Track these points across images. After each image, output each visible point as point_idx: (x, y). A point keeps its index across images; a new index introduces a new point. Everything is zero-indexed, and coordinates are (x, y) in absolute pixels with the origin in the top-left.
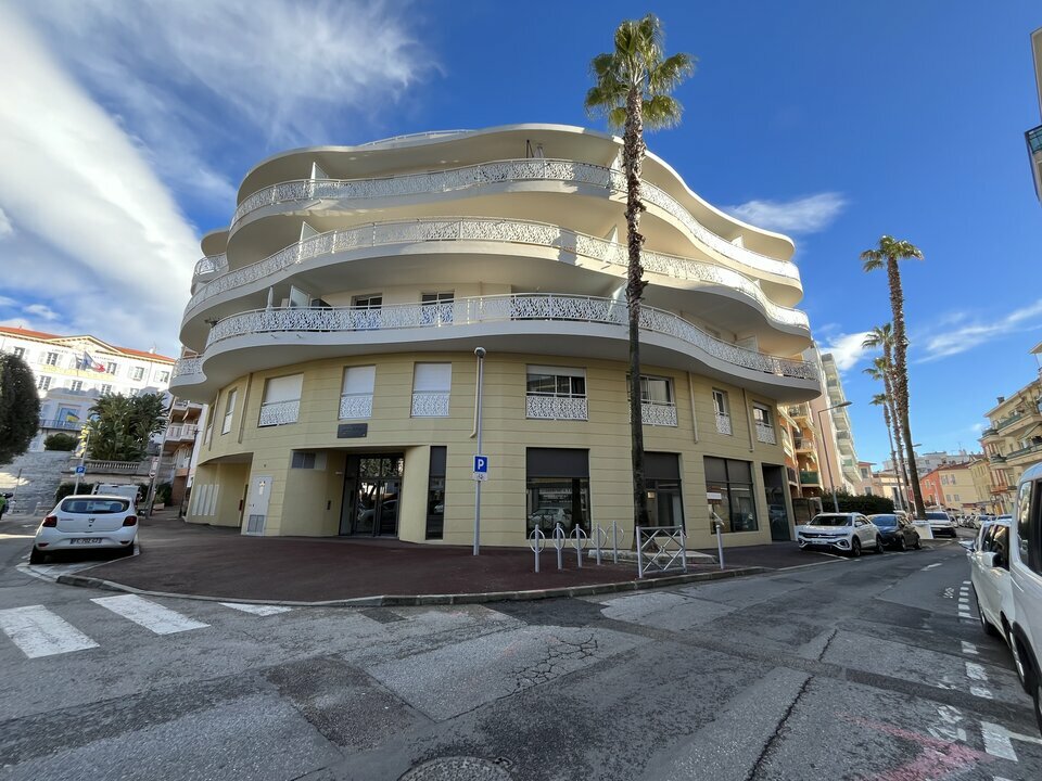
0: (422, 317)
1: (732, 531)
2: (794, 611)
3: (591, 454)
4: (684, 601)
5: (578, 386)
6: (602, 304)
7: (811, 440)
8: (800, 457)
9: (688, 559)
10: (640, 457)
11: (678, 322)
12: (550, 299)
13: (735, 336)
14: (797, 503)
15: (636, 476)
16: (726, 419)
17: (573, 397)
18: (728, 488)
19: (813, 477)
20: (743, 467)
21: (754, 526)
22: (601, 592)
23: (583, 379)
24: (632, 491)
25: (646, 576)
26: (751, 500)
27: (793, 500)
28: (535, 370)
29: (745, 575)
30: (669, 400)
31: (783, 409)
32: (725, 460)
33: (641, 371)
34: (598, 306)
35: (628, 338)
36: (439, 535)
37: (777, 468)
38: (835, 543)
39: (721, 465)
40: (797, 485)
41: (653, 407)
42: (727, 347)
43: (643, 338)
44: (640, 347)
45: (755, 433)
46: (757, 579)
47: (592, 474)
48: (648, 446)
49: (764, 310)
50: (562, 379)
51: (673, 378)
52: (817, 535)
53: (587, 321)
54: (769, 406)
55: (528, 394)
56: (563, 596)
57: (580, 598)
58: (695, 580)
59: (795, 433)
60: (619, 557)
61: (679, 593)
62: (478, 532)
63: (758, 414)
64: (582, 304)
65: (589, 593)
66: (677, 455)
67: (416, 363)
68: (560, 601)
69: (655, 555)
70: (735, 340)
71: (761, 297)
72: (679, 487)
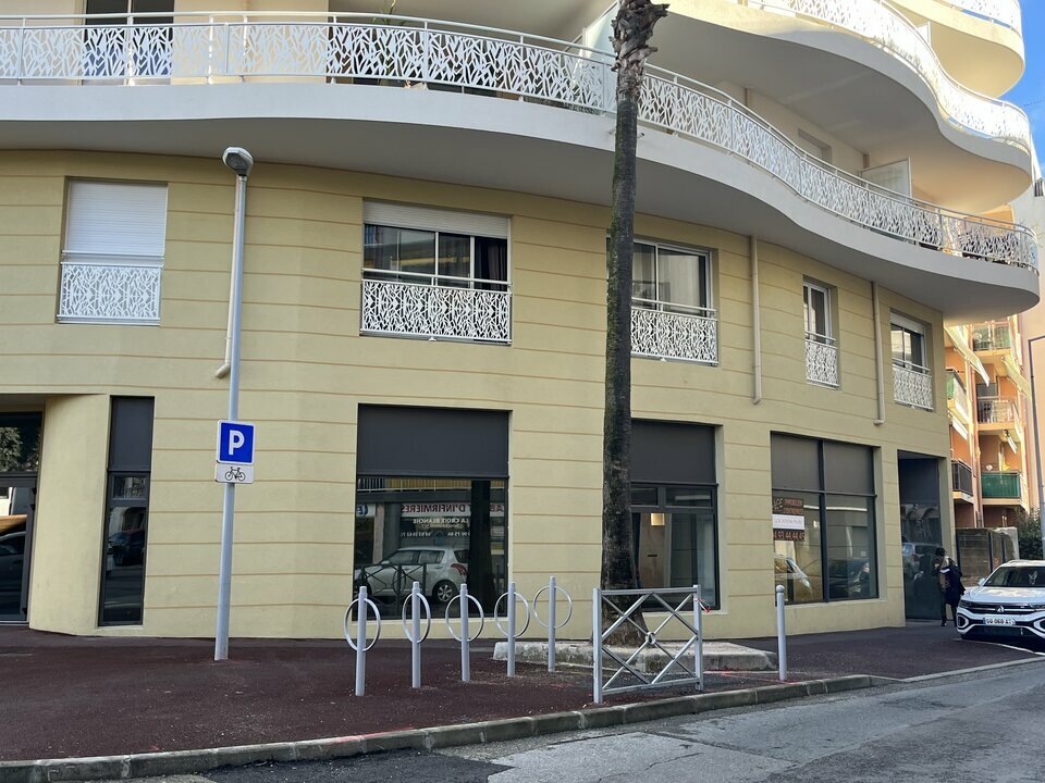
0: (82, 57)
1: (825, 600)
2: (910, 767)
3: (514, 423)
4: (683, 751)
5: (491, 260)
6: (554, 54)
7: (1013, 402)
8: (986, 440)
9: (709, 661)
10: (621, 429)
11: (734, 114)
12: (424, 34)
13: (866, 157)
14: (966, 538)
15: (610, 476)
16: (828, 351)
17: (477, 285)
18: (822, 505)
19: (1010, 484)
20: (857, 461)
21: (870, 589)
22: (498, 736)
23: (504, 243)
24: (599, 510)
25: (609, 699)
26: (870, 530)
27: (959, 533)
28: (384, 216)
29: (831, 692)
30: (703, 302)
31: (959, 332)
32: (820, 442)
33: (636, 231)
34: (544, 60)
35: (610, 145)
36: (135, 616)
37: (933, 462)
38: (1031, 624)
39: (810, 452)
40: (973, 500)
41: (663, 318)
42: (842, 183)
43: (650, 147)
44: (639, 170)
45: (890, 383)
46: (853, 701)
47: (515, 468)
48: (642, 405)
49: (934, 100)
50: (453, 242)
51: (715, 251)
52: (996, 606)
53: (515, 97)
54: (927, 326)
55: (367, 275)
56: (408, 748)
57: (449, 753)
58: (717, 705)
59: (980, 387)
60: (559, 657)
61: (677, 733)
62: (226, 606)
63: (900, 342)
64: (505, 52)
65: (472, 739)
66: (712, 430)
67: (69, 180)
68: (397, 762)
69: (633, 652)
70: (864, 166)
71: (929, 67)
72: (713, 502)
